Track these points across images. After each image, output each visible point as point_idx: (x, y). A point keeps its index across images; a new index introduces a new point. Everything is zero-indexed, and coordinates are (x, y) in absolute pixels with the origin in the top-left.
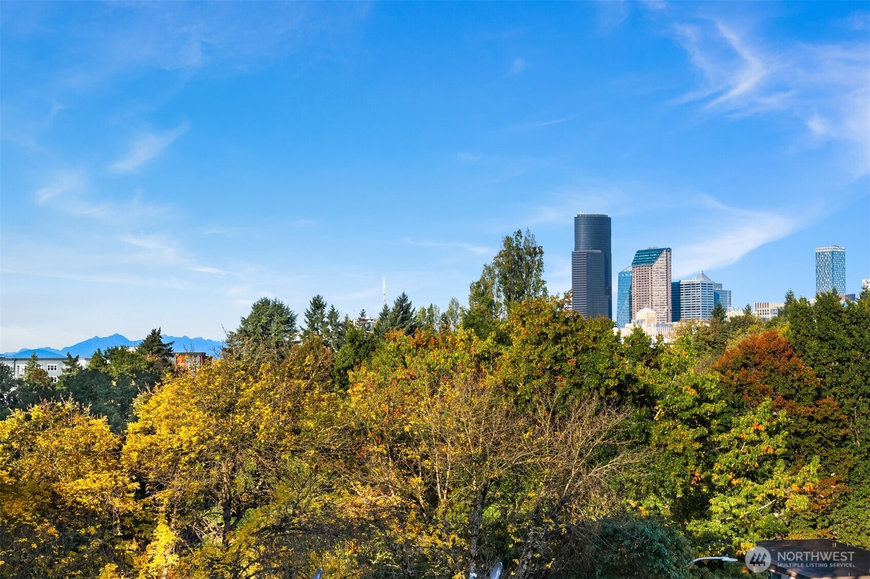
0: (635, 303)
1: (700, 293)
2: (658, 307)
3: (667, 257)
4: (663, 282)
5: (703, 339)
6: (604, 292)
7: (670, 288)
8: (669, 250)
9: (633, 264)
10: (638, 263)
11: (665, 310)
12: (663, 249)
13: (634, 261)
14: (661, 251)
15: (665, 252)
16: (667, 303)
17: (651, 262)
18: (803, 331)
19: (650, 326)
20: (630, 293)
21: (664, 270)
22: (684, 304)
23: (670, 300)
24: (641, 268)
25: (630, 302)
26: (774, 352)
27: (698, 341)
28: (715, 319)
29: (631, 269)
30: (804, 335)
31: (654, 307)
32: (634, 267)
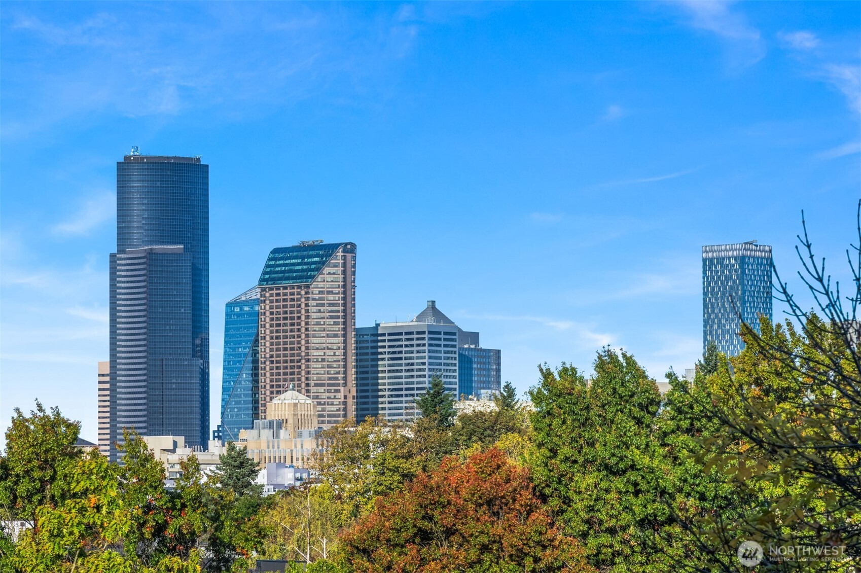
0: (265, 380)
1: (426, 354)
2: (321, 389)
3: (344, 265)
4: (336, 328)
5: (395, 470)
6: (190, 351)
7: (352, 341)
8: (350, 249)
9: (262, 280)
10: (274, 280)
11: (341, 395)
12: (336, 246)
13: (264, 273)
14: (329, 250)
15: (340, 254)
16: (345, 379)
17: (307, 276)
18: (565, 451)
19: (300, 435)
20: (255, 353)
21: (337, 298)
22: (385, 382)
23: (352, 372)
24: (281, 291)
25: (255, 375)
27: (383, 474)
28: (426, 420)
29: (256, 295)
31: (313, 389)
32: (263, 290)
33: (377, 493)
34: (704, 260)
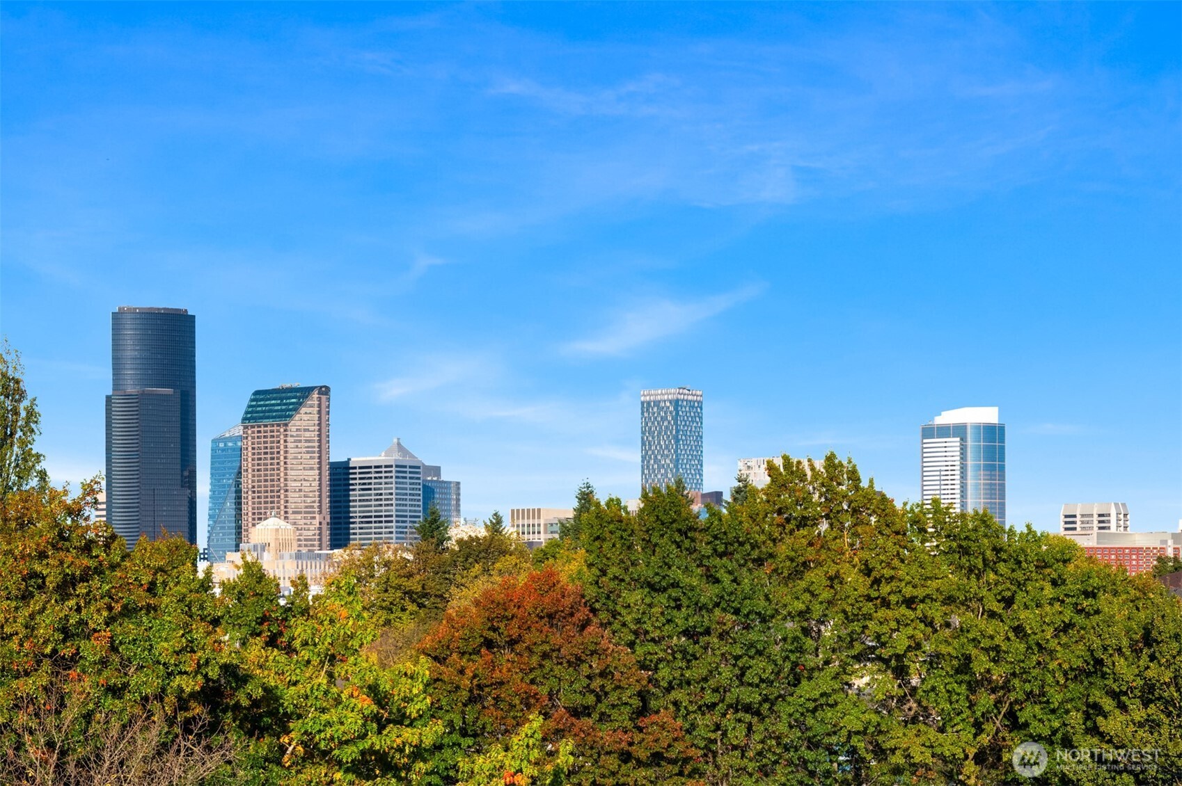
0: (247, 508)
1: (393, 486)
2: (299, 516)
3: (319, 406)
4: (312, 462)
5: (398, 587)
6: (179, 482)
7: (326, 473)
8: (325, 391)
9: (244, 419)
10: (255, 419)
11: (316, 522)
12: (312, 389)
13: (247, 413)
14: (307, 392)
15: (315, 395)
16: (320, 507)
17: (285, 415)
18: (614, 570)
19: (282, 557)
20: (238, 484)
21: (313, 435)
22: (356, 510)
23: (326, 501)
24: (262, 429)
25: (238, 504)
26: (551, 616)
27: (386, 591)
28: (424, 544)
29: (239, 431)
30: (615, 578)
31: (291, 516)
32: (246, 427)
33: (382, 608)
34: (643, 403)
